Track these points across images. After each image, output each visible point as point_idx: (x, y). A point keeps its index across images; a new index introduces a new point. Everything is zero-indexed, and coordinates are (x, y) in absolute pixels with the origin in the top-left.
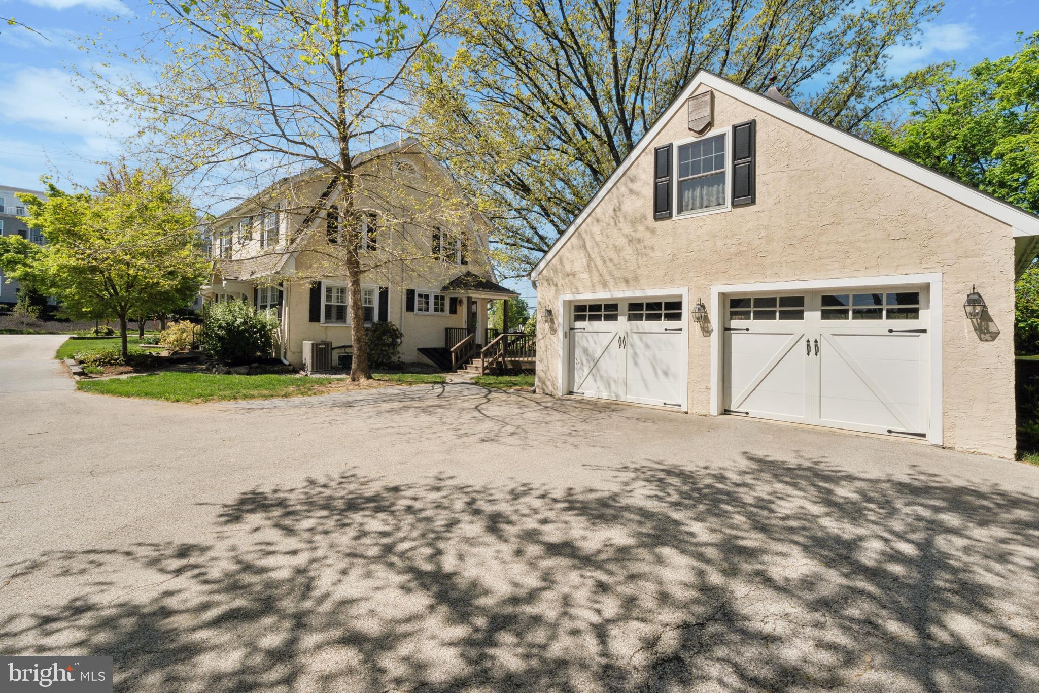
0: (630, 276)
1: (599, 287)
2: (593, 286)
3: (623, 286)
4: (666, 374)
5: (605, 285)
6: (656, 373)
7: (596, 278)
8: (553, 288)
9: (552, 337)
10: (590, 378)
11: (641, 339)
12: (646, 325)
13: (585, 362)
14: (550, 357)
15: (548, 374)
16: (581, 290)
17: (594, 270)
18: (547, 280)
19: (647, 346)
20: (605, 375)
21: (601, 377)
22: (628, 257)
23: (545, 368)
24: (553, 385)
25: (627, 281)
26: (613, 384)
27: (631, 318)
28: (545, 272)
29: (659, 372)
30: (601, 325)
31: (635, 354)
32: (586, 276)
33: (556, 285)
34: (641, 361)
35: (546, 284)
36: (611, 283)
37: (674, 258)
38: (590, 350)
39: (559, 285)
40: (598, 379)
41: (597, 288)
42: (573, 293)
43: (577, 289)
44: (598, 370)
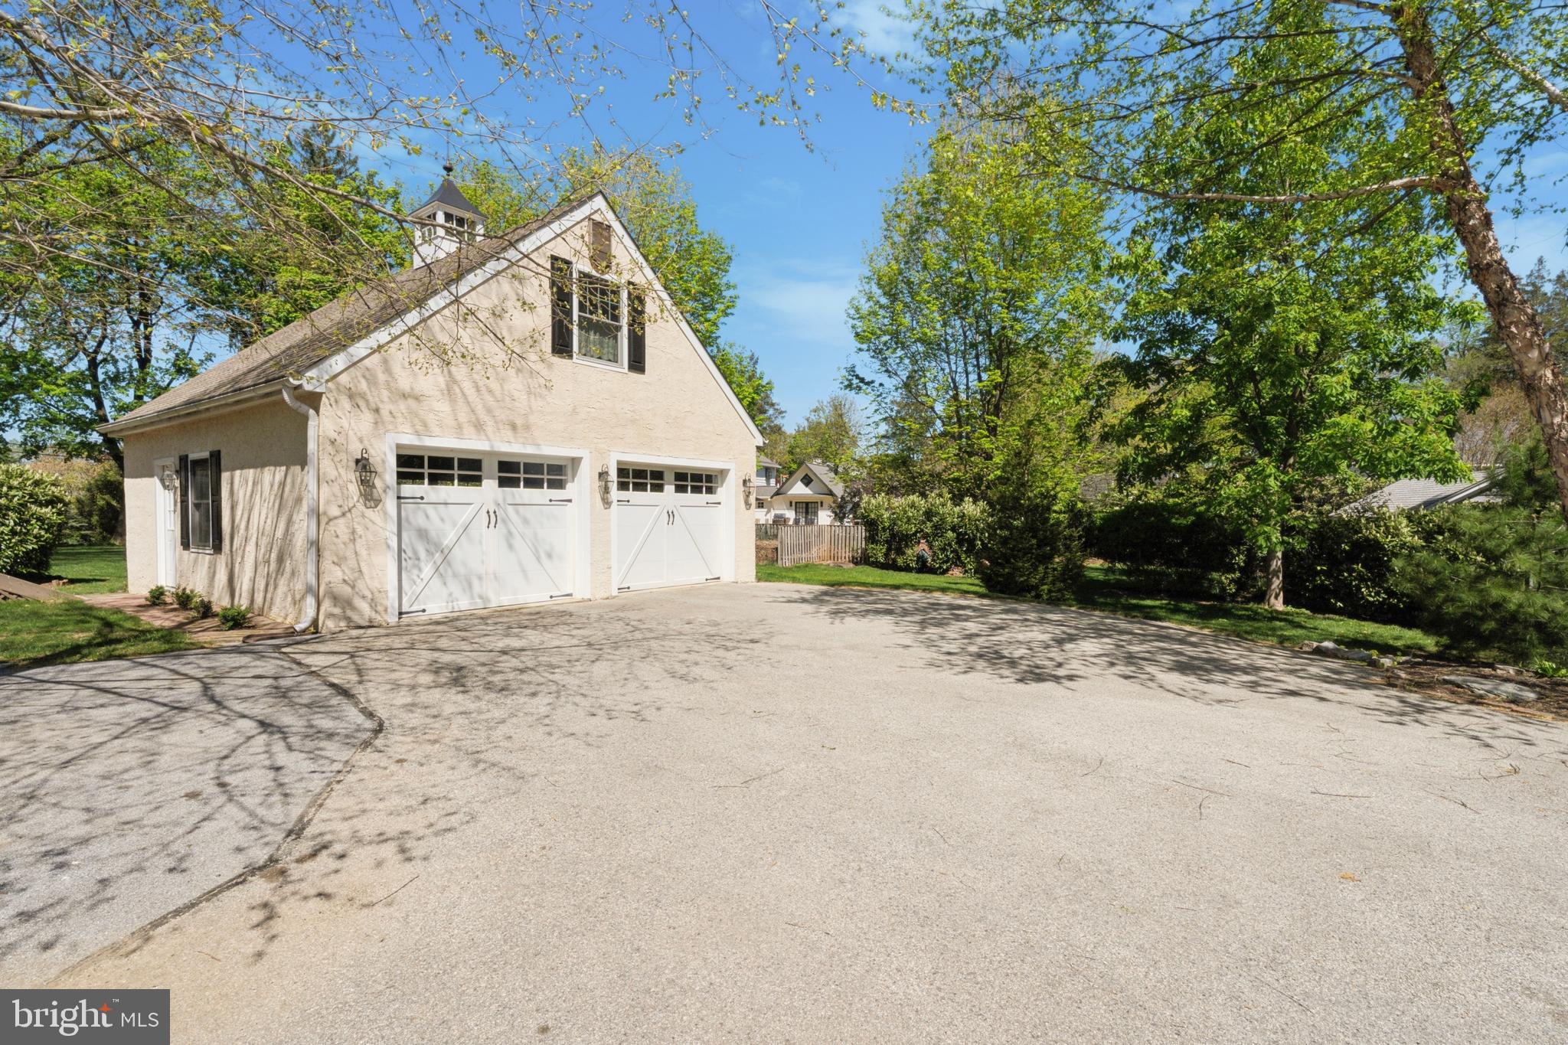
0: (519, 422)
1: (469, 431)
2: (460, 427)
3: (508, 433)
4: (549, 556)
5: (479, 427)
6: (538, 559)
7: (463, 417)
8: (368, 417)
9: (369, 513)
10: (436, 582)
11: (517, 512)
12: (523, 493)
13: (422, 554)
14: (363, 552)
15: (360, 585)
16: (436, 430)
17: (461, 401)
18: (351, 397)
19: (526, 521)
20: (462, 571)
21: (455, 575)
22: (516, 394)
23: (350, 576)
24: (373, 604)
25: (514, 427)
26: (476, 583)
27: (504, 483)
28: (344, 379)
29: (543, 555)
30: (453, 491)
31: (510, 533)
32: (443, 407)
33: (377, 410)
34: (517, 542)
35: (345, 403)
36: (490, 429)
37: (574, 411)
38: (433, 534)
39: (384, 412)
40: (449, 579)
41: (465, 431)
42: (417, 433)
43: (425, 425)
44: (449, 564)
